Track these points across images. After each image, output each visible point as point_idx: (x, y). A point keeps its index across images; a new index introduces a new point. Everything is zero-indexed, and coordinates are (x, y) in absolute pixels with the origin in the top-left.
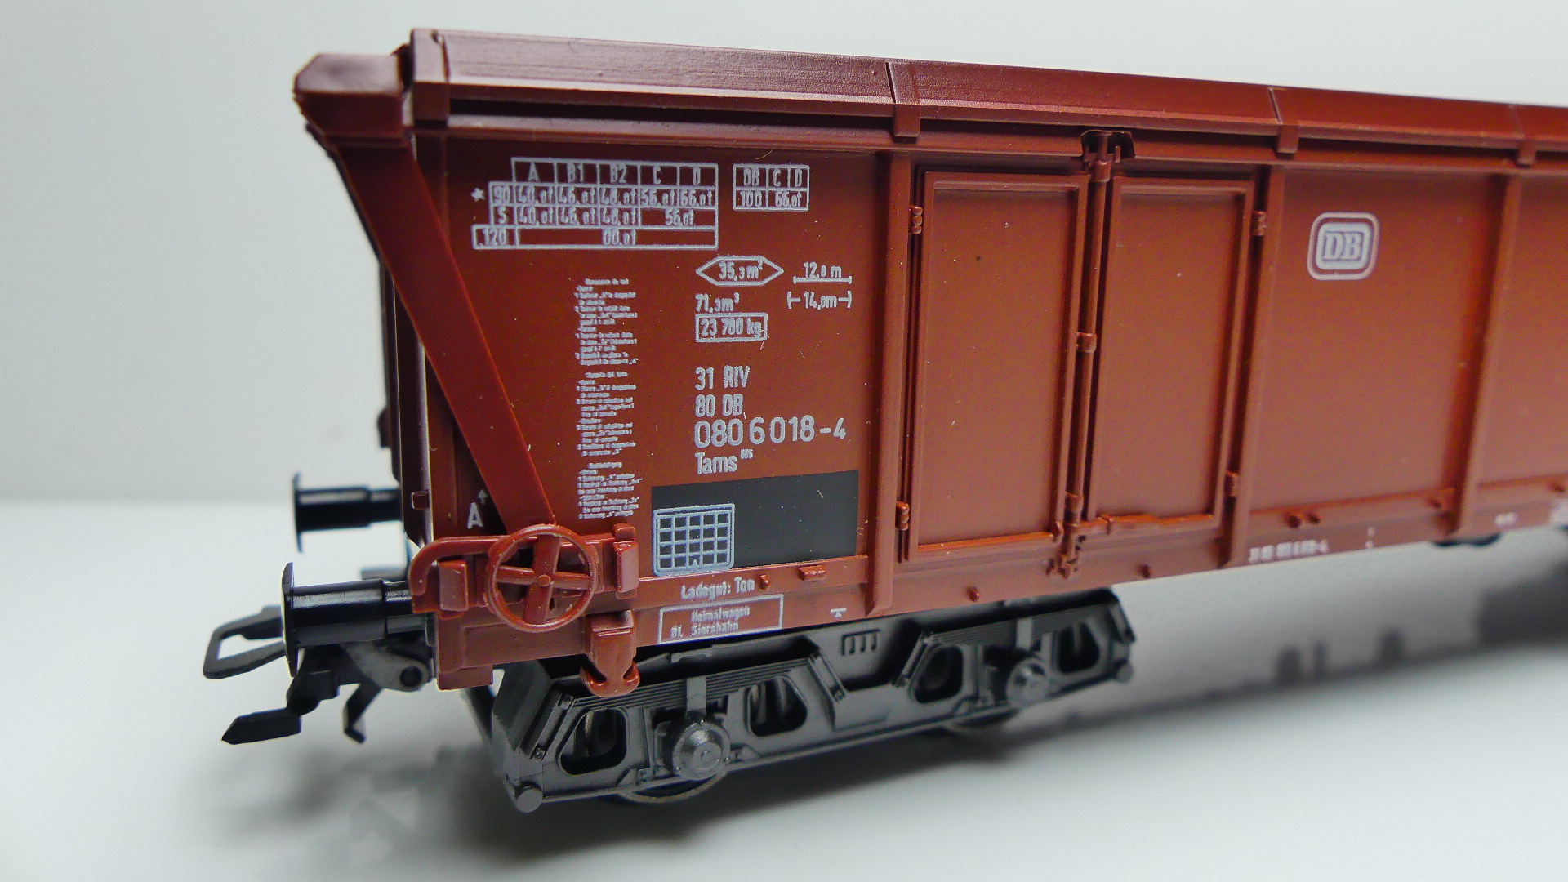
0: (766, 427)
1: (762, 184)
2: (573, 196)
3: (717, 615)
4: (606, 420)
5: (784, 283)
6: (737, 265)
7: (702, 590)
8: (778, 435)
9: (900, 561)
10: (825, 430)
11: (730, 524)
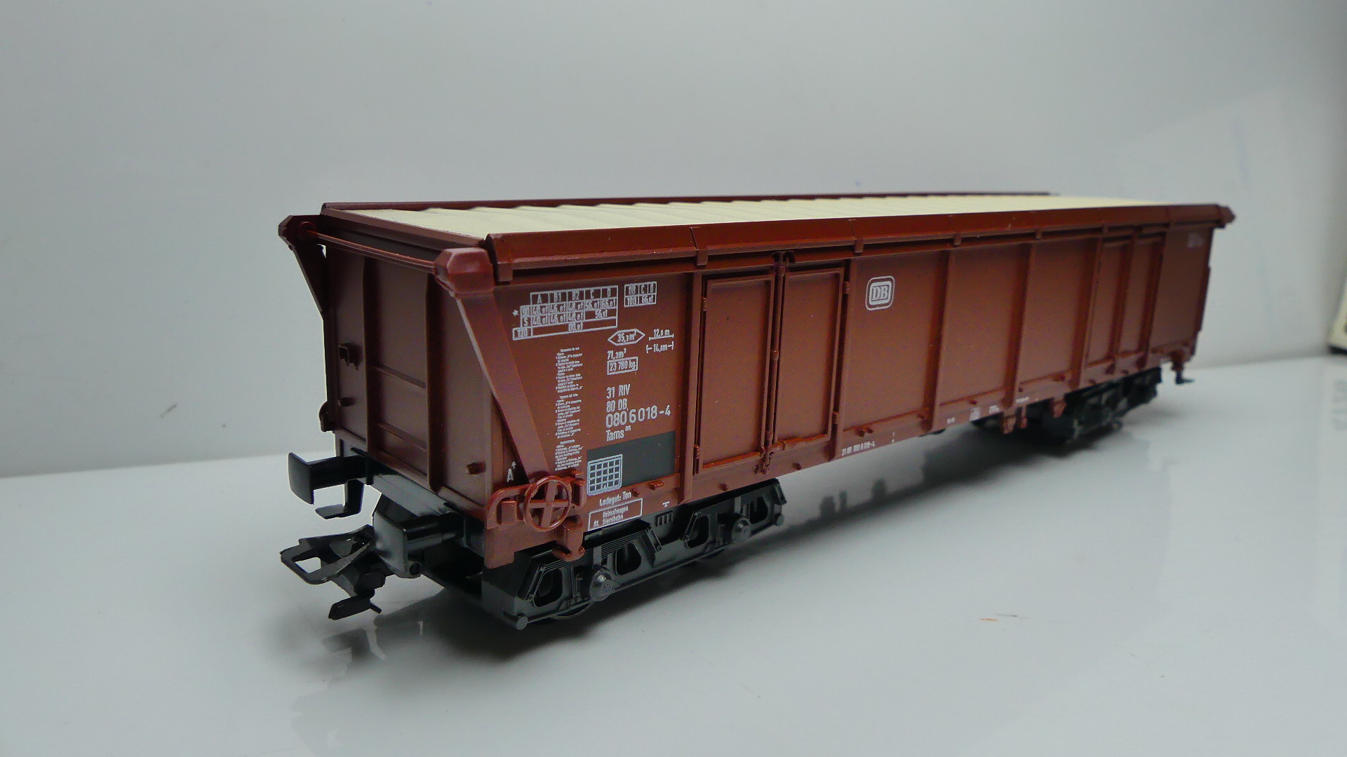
0: (636, 413)
1: (637, 293)
2: (556, 308)
3: (614, 512)
4: (569, 419)
5: (645, 341)
6: (626, 334)
7: (609, 500)
8: (641, 417)
9: (694, 475)
10: (662, 412)
11: (621, 466)
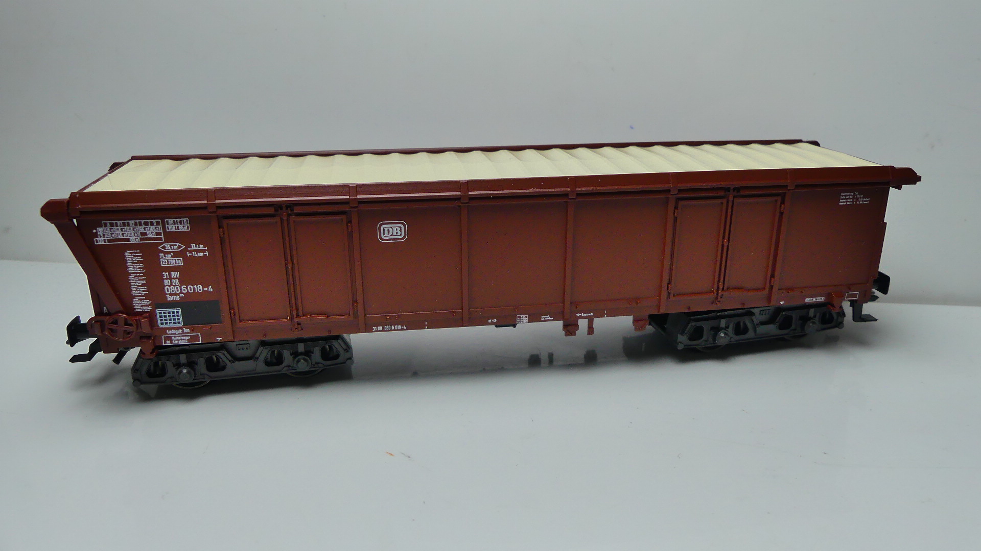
0: (187, 288)
1: (175, 224)
2: (120, 230)
3: (180, 338)
4: (138, 286)
5: (186, 250)
6: (170, 246)
7: (173, 331)
8: (191, 290)
9: (233, 326)
10: (205, 289)
11: (180, 314)
